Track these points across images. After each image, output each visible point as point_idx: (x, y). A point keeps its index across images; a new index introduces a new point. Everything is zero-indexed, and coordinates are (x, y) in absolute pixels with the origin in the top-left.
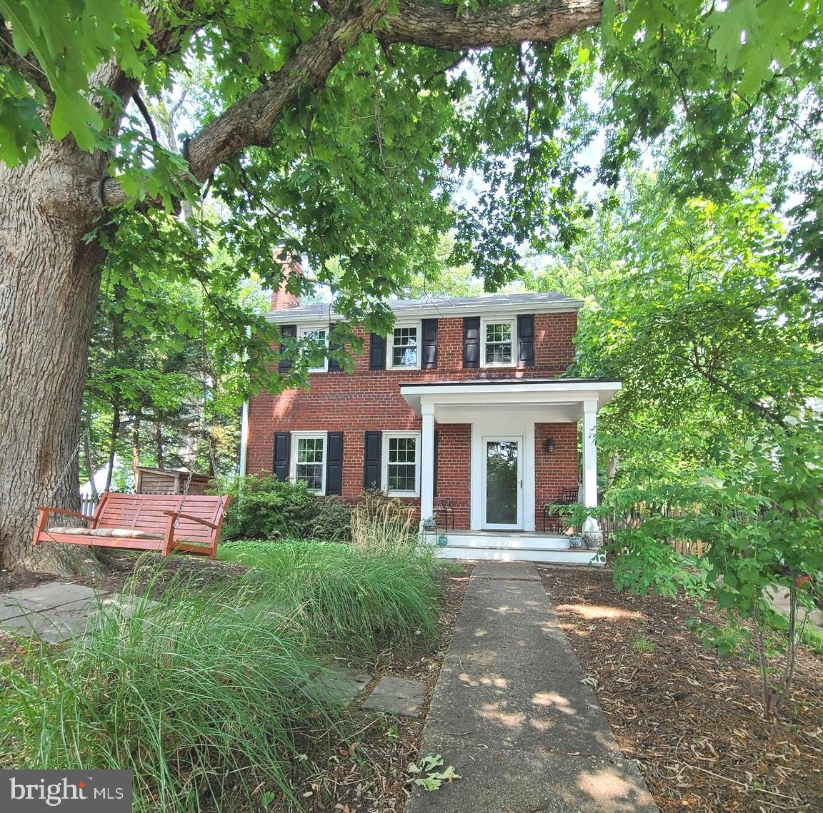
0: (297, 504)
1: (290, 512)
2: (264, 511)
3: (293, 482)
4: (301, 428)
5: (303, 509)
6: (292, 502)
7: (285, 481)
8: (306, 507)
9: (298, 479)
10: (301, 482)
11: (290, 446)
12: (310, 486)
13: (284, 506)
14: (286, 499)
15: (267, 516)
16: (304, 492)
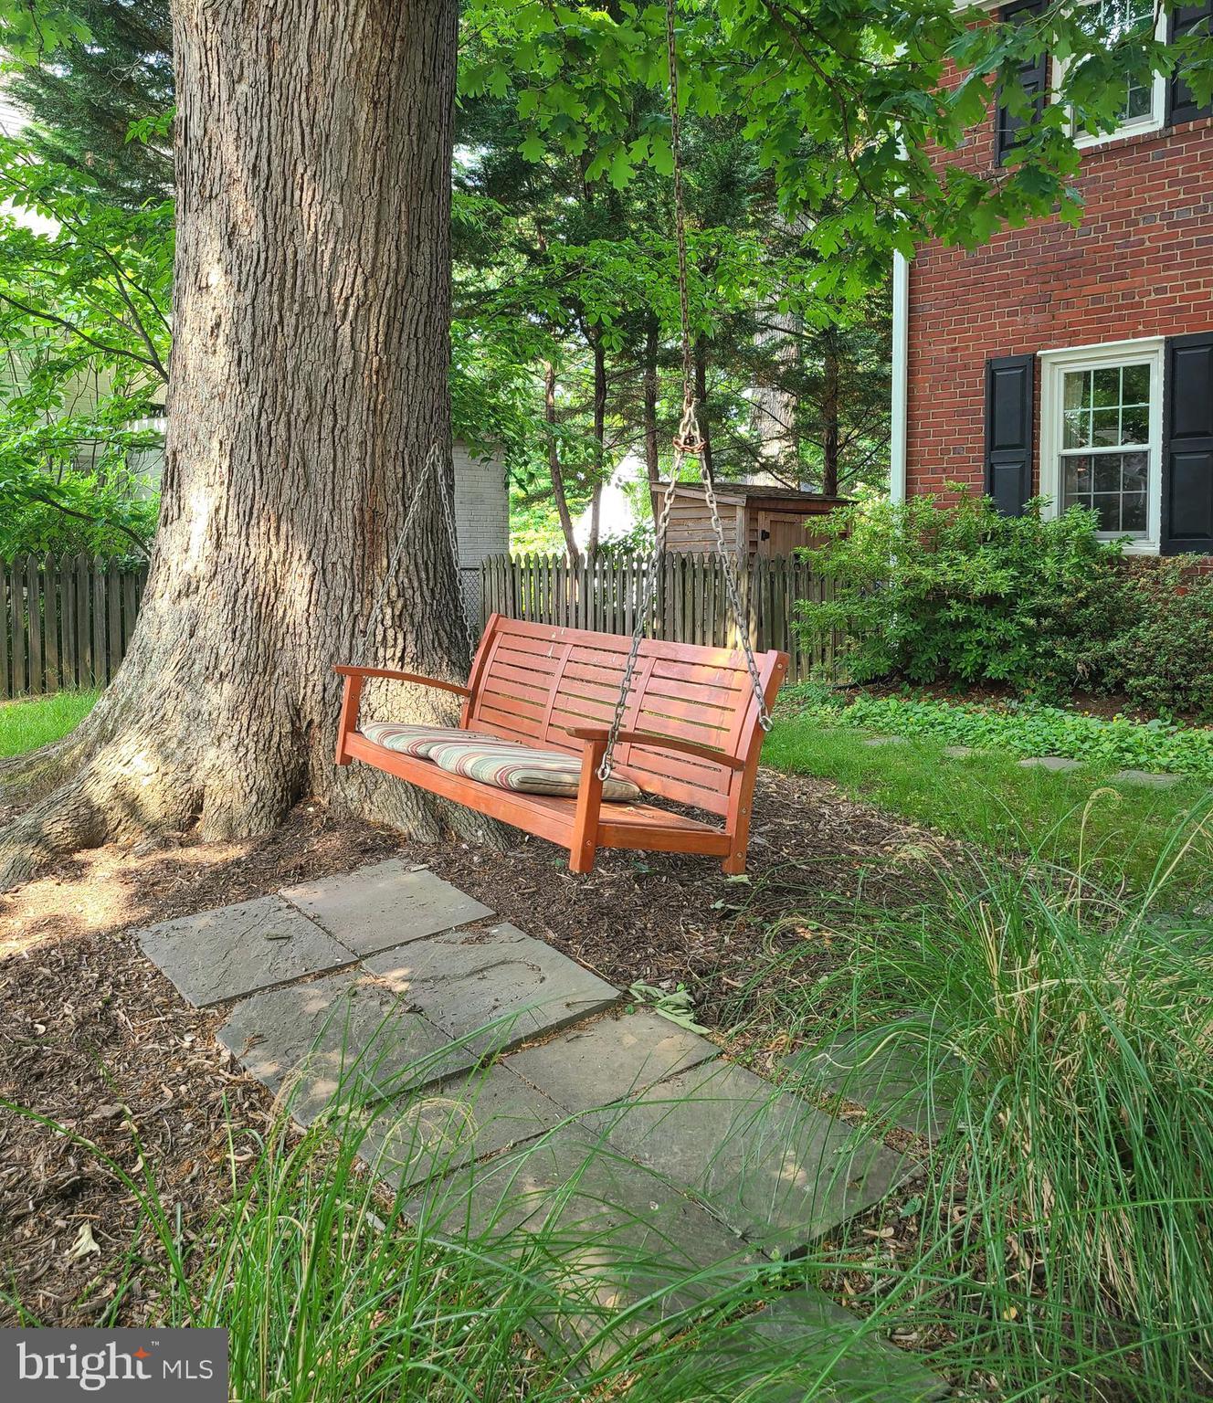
0: (1060, 589)
1: (1039, 613)
2: (956, 611)
3: (1050, 514)
4: (1072, 339)
5: (1083, 604)
6: (1043, 581)
7: (1021, 513)
8: (1095, 596)
9: (1066, 502)
10: (1076, 511)
11: (1036, 399)
12: (1107, 524)
13: (1017, 594)
14: (1024, 571)
15: (969, 624)
16: (1088, 547)
